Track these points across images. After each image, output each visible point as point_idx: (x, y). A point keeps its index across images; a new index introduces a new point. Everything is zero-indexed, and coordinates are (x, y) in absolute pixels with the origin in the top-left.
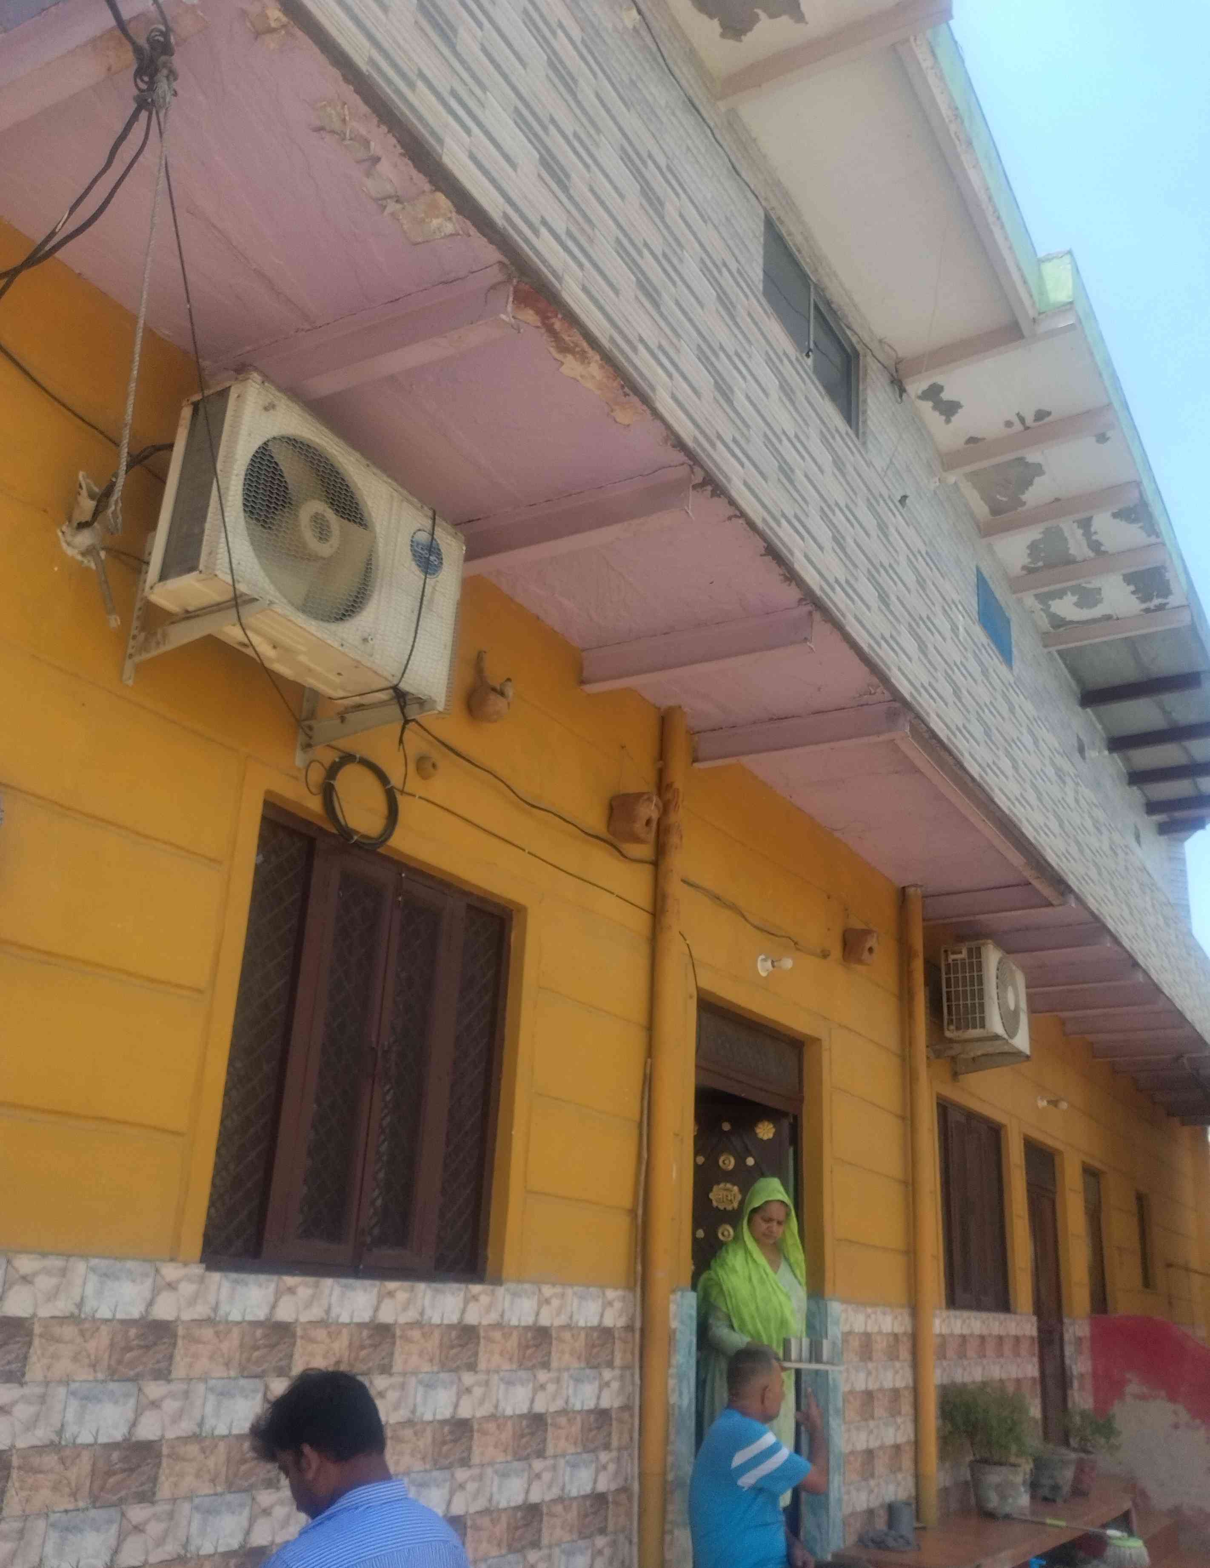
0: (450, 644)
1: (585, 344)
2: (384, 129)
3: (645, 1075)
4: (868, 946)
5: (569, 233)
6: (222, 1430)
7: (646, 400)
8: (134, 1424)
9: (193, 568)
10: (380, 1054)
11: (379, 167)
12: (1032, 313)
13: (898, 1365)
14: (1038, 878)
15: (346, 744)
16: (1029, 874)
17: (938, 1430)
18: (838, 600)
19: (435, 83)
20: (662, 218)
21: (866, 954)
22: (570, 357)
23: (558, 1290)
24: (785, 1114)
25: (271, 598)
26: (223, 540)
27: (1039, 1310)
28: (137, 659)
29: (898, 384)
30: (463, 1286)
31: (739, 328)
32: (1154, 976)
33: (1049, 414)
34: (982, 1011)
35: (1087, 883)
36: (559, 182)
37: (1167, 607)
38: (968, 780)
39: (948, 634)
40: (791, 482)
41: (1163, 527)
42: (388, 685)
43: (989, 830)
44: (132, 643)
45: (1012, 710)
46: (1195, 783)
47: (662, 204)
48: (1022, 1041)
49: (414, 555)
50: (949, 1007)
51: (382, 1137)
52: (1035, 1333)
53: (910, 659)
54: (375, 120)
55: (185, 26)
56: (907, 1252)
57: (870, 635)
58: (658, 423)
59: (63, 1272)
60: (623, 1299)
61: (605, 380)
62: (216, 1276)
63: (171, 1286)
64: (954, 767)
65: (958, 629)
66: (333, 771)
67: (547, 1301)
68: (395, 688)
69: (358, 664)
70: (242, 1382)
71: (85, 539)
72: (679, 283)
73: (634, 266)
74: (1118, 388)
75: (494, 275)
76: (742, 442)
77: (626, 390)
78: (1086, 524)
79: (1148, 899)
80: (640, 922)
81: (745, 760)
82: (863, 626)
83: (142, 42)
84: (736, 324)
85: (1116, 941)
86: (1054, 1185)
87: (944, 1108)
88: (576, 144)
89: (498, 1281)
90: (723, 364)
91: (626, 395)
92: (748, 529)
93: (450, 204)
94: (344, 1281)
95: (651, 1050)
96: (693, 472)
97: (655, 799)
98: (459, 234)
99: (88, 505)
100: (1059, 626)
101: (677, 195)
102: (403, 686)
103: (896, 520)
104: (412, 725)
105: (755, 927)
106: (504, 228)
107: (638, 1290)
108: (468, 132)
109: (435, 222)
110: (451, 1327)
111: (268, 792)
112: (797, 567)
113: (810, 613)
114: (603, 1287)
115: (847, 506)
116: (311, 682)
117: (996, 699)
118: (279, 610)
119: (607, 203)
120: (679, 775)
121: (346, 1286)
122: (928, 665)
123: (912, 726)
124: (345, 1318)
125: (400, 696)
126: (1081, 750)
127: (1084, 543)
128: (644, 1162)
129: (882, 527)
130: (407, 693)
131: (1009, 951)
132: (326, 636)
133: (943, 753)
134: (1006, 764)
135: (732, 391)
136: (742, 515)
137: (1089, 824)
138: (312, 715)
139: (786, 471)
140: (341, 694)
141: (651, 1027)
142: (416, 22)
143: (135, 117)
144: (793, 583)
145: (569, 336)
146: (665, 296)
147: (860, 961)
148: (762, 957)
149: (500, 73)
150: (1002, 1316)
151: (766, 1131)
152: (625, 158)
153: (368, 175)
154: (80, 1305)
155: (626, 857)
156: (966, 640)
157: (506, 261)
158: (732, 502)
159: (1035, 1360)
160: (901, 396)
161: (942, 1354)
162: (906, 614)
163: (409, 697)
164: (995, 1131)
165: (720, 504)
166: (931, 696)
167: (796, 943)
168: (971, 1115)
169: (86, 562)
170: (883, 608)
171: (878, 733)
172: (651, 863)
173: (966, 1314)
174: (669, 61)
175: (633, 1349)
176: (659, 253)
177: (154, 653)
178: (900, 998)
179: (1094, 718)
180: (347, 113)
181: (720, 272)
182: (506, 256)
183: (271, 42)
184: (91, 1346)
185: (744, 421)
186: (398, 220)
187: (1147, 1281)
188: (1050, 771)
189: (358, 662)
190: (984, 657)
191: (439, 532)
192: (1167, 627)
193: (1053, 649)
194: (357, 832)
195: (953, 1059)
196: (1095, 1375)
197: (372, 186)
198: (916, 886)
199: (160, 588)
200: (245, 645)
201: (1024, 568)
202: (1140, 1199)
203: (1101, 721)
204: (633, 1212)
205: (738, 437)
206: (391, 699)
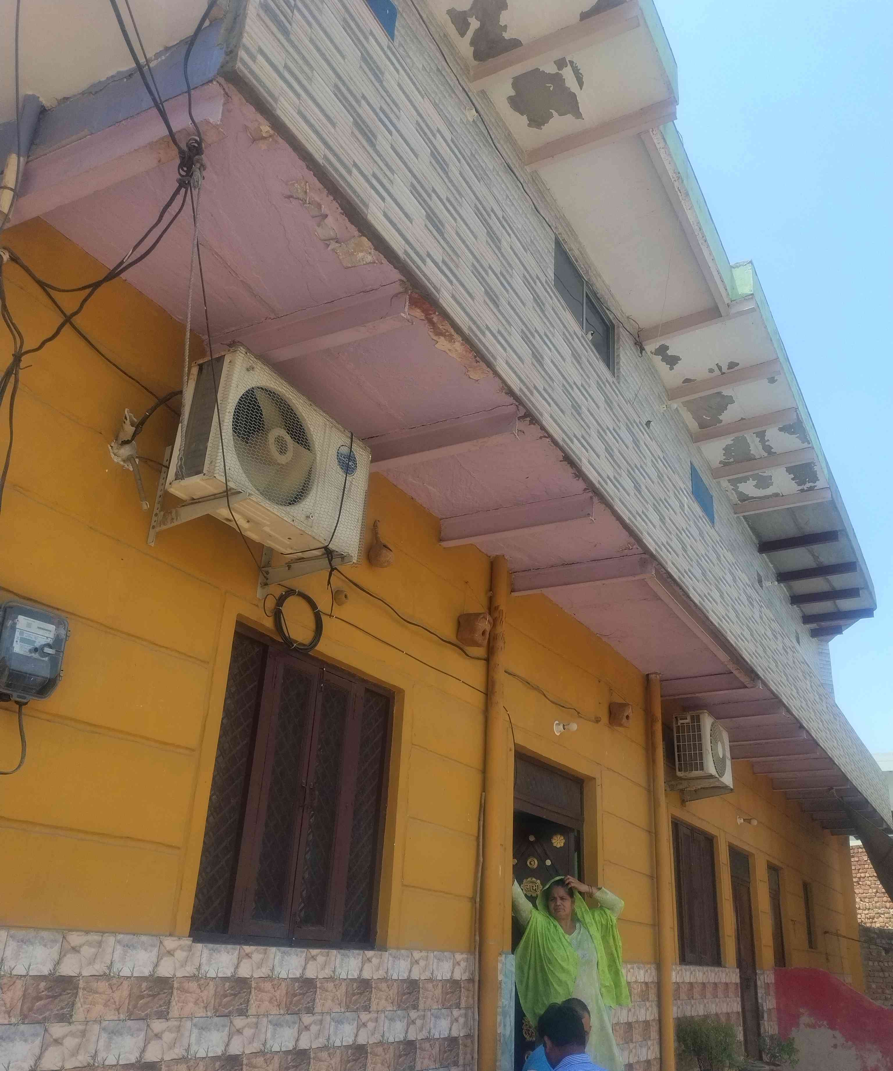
0: (360, 518)
1: (452, 331)
2: (331, 198)
3: (481, 805)
4: (626, 714)
5: (444, 262)
6: (201, 1054)
7: (489, 365)
8: (143, 1051)
9: (198, 471)
10: (308, 791)
11: (326, 221)
12: (727, 301)
13: (648, 1004)
14: (737, 669)
15: (290, 583)
16: (731, 667)
17: (676, 1049)
18: (610, 490)
19: (363, 169)
20: (499, 249)
21: (624, 720)
22: (442, 338)
23: (424, 954)
24: (572, 830)
25: (250, 491)
26: (221, 454)
27: (740, 965)
28: (158, 529)
29: (639, 345)
30: (361, 952)
31: (547, 318)
32: (813, 734)
33: (738, 364)
34: (701, 759)
35: (769, 673)
36: (438, 230)
37: (816, 488)
38: (692, 605)
39: (678, 510)
40: (579, 414)
41: (813, 438)
42: (322, 545)
43: (707, 639)
44: (154, 518)
45: (718, 558)
46: (835, 603)
47: (500, 241)
48: (727, 779)
49: (339, 462)
50: (679, 756)
51: (308, 849)
52: (738, 981)
53: (654, 527)
54: (326, 192)
55: (210, 137)
56: (653, 925)
57: (630, 511)
58: (497, 379)
59: (100, 944)
60: (467, 960)
61: (464, 352)
62: (199, 946)
63: (170, 953)
64: (683, 597)
65: (684, 506)
66: (281, 601)
67: (417, 962)
68: (326, 548)
69: (302, 533)
70: (216, 1019)
71: (126, 451)
72: (510, 290)
73: (483, 281)
74: (783, 349)
75: (398, 288)
76: (550, 390)
77: (478, 358)
78: (761, 435)
79: (808, 683)
80: (477, 699)
81: (545, 591)
82: (625, 506)
83: (184, 146)
84: (545, 315)
85: (789, 711)
86: (749, 877)
87: (676, 824)
88: (448, 205)
89: (383, 948)
90: (537, 341)
91: (477, 362)
92: (553, 445)
93: (370, 244)
94: (283, 949)
95: (484, 787)
96: (518, 410)
97: (488, 617)
98: (375, 263)
99: (129, 430)
100: (745, 500)
101: (509, 235)
102: (331, 546)
103: (644, 438)
104: (335, 572)
105: (551, 701)
106: (405, 260)
107: (477, 953)
108: (383, 199)
109: (361, 255)
110: (353, 980)
111: (239, 616)
112: (584, 469)
113: (591, 498)
114: (453, 952)
115: (614, 429)
116: (269, 543)
117: (708, 551)
118: (254, 499)
119: (467, 242)
120: (502, 601)
121: (284, 952)
122: (665, 530)
123: (656, 570)
124: (283, 975)
125: (329, 553)
126: (760, 582)
127: (760, 447)
128: (481, 864)
129: (636, 442)
130: (334, 551)
131: (717, 717)
132: (283, 515)
133: (677, 589)
134: (716, 595)
135: (543, 358)
136: (549, 436)
137: (769, 633)
138: (268, 564)
139: (576, 408)
140: (290, 551)
141: (484, 771)
142: (352, 132)
143: (177, 192)
144: (581, 479)
145: (443, 325)
146: (502, 299)
147: (621, 725)
148: (557, 722)
149: (402, 162)
150: (717, 969)
151: (558, 842)
152: (478, 213)
153: (319, 225)
154: (110, 967)
155: (468, 656)
156: (688, 512)
157: (403, 278)
158: (543, 428)
159: (739, 999)
160: (641, 353)
161: (677, 997)
162: (651, 497)
163: (335, 553)
164: (710, 840)
165: (534, 429)
166: (668, 551)
167: (578, 713)
168: (694, 830)
169: (126, 466)
170: (637, 494)
171: (634, 575)
172: (485, 660)
173: (692, 968)
174: (495, 141)
175: (473, 995)
176: (498, 273)
177: (169, 525)
178: (647, 750)
179: (767, 560)
180: (308, 187)
181: (535, 283)
182: (404, 276)
183: (263, 145)
184: (117, 995)
185: (550, 378)
186: (336, 253)
187: (812, 944)
188: (744, 598)
189: (304, 532)
190: (701, 524)
191: (354, 446)
192: (815, 502)
193: (741, 515)
194: (296, 642)
195: (682, 791)
196: (778, 1009)
197: (321, 233)
198: (656, 673)
199: (177, 484)
200: (230, 520)
201: (721, 462)
202: (806, 887)
203: (772, 562)
204: (473, 899)
205: (547, 387)
206: (323, 555)
